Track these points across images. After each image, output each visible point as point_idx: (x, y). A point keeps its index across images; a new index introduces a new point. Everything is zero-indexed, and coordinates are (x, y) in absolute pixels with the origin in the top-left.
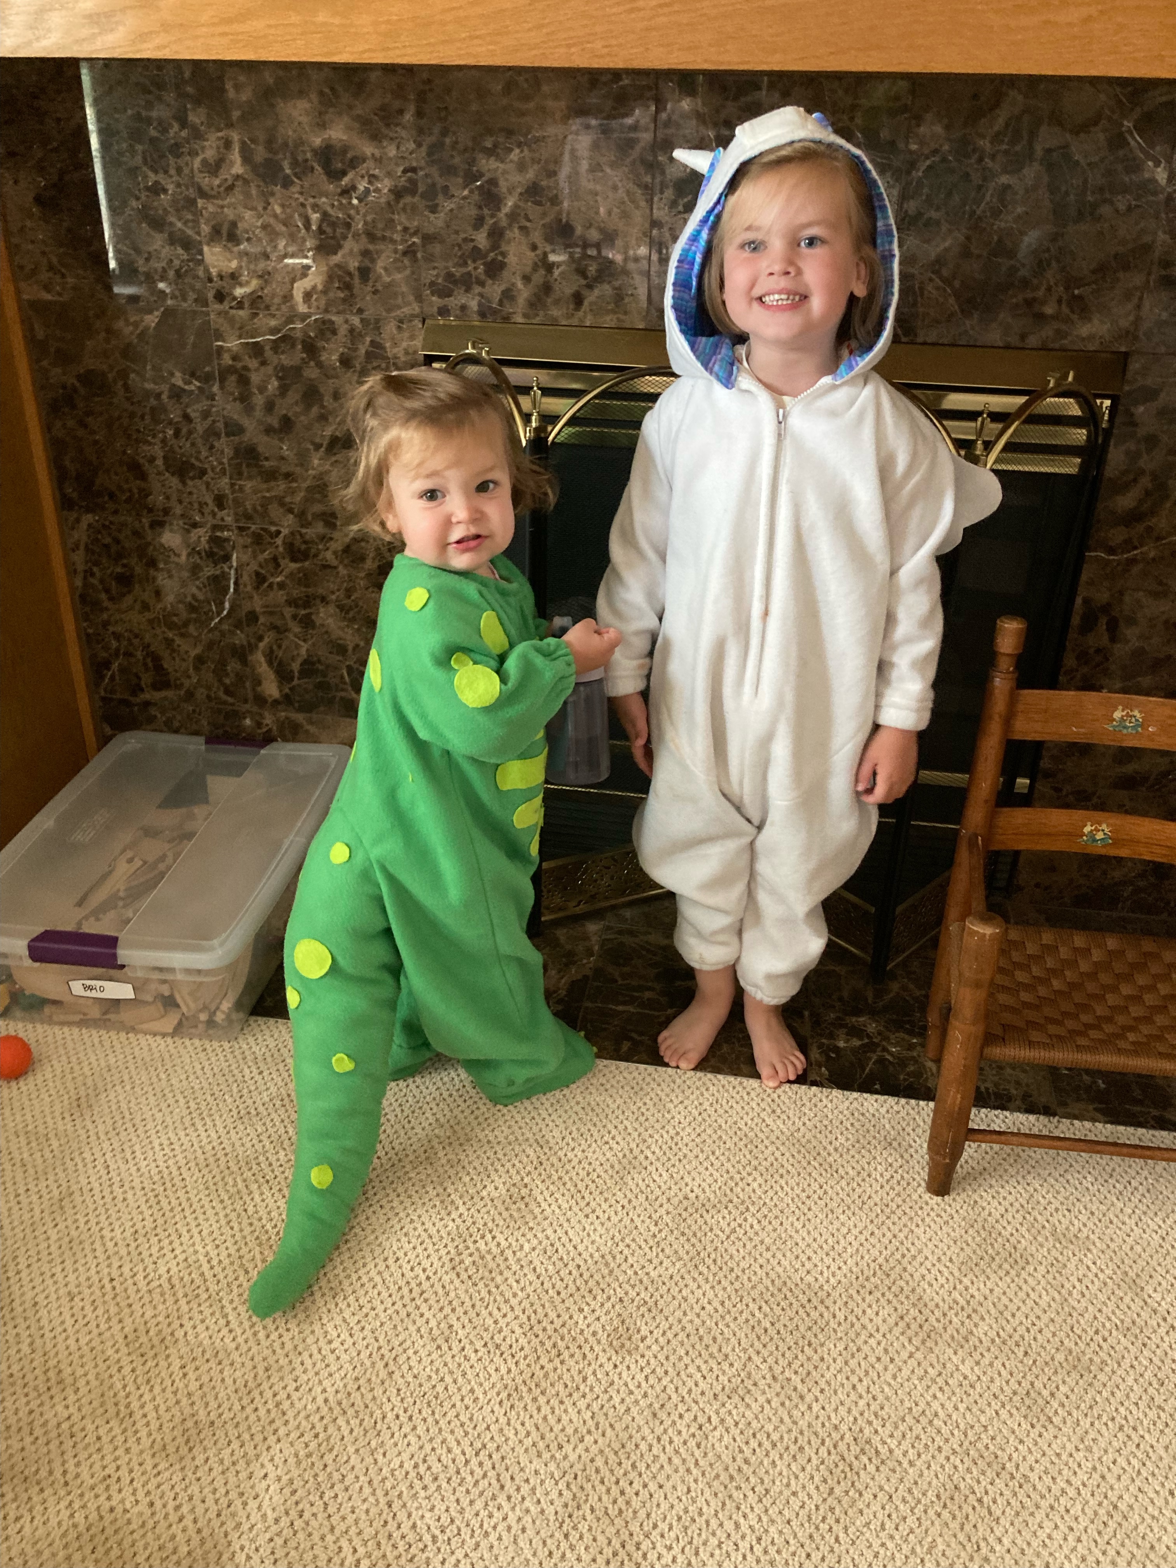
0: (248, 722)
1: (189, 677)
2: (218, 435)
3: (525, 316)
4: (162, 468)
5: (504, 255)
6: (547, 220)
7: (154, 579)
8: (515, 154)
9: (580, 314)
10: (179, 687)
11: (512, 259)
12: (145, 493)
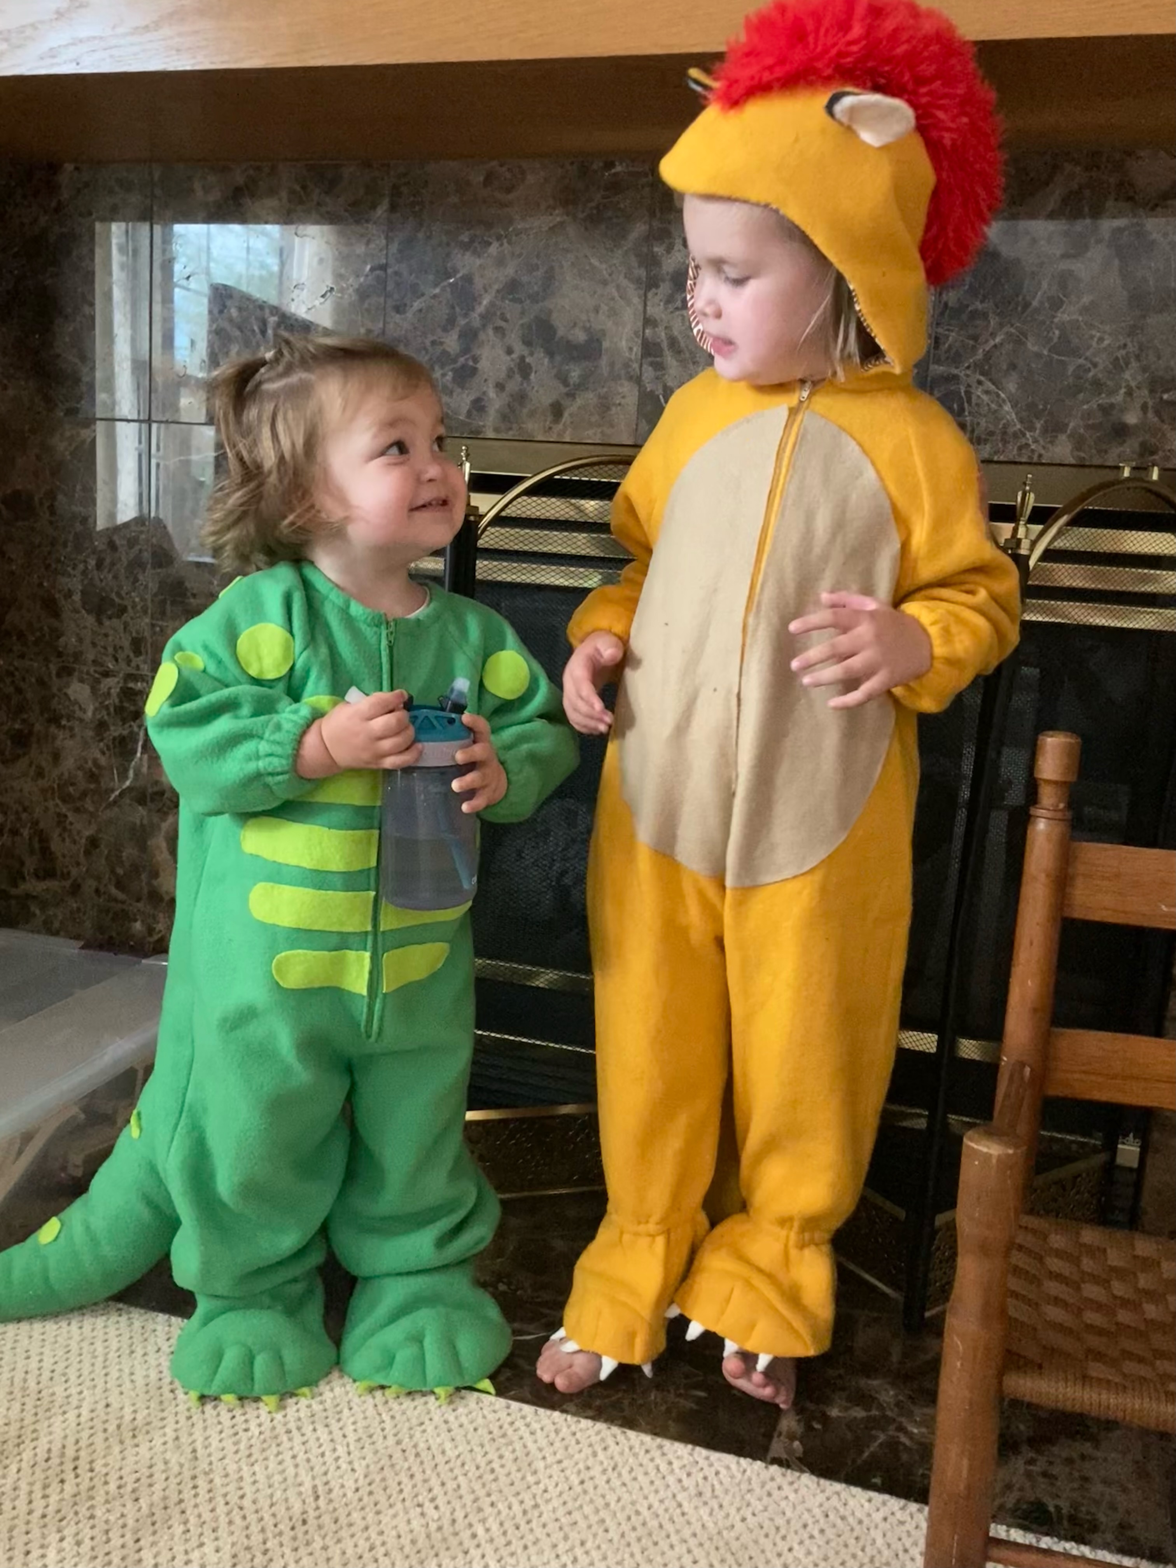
0: (138, 926)
1: (78, 864)
2: (142, 566)
3: (496, 430)
4: (79, 605)
5: (476, 360)
6: (525, 320)
7: (54, 738)
8: (493, 249)
9: (560, 426)
10: (65, 876)
11: (484, 365)
12: (57, 634)
